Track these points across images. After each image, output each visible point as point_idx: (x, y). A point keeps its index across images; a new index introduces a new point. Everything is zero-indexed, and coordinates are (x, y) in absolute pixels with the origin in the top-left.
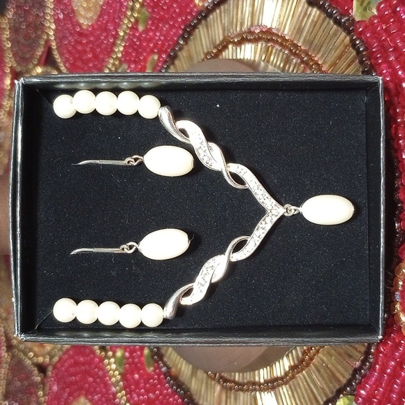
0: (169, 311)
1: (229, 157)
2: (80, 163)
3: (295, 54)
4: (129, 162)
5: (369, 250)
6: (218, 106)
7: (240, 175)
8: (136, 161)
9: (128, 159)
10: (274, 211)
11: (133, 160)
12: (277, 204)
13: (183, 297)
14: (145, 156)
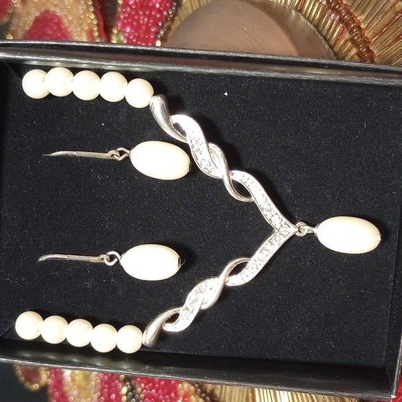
0: (149, 336)
1: (234, 162)
2: (54, 154)
3: (334, 9)
4: (112, 155)
5: (394, 282)
6: (226, 94)
7: (246, 186)
8: (121, 155)
9: (112, 152)
10: (283, 230)
11: (118, 154)
12: (288, 222)
13: (166, 322)
14: (132, 151)
